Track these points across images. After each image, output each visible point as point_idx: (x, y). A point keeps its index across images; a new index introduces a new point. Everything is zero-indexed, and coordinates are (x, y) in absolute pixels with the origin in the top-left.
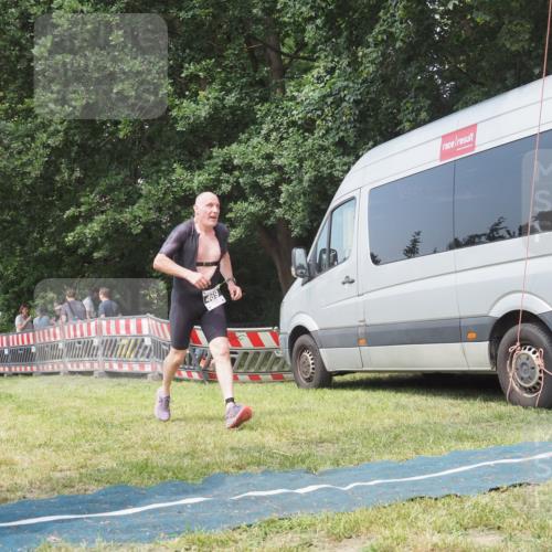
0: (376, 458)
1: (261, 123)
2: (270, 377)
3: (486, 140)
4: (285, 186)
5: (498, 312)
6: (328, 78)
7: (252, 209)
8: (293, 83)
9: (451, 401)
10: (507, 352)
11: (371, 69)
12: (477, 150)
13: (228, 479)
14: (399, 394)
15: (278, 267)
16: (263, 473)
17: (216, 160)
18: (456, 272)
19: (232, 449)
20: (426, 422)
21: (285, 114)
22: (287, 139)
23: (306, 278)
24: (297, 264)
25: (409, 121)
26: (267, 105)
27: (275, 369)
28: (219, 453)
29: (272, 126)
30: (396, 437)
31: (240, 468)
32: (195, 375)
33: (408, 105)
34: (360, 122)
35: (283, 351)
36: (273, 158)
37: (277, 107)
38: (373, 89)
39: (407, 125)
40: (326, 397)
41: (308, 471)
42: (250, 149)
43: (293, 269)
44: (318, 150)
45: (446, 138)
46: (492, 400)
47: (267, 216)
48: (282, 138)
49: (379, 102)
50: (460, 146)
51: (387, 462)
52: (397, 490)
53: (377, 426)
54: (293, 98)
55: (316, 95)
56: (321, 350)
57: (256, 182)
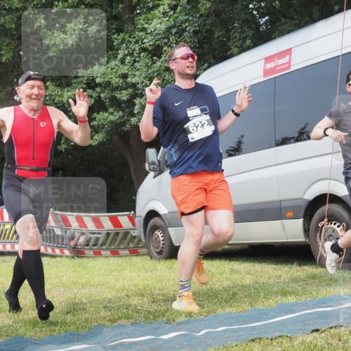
0: (220, 311)
1: (118, 50)
2: (127, 252)
3: (299, 61)
4: (139, 99)
5: (310, 195)
6: (171, 13)
7: (112, 118)
8: (142, 18)
9: (273, 266)
10: (318, 227)
11: (208, 6)
12: (293, 69)
13: (105, 330)
14: (232, 262)
15: (131, 165)
16: (132, 324)
17: (81, 79)
18: (277, 165)
19: (105, 307)
20: (257, 283)
21: (137, 42)
22: (138, 62)
23: (157, 172)
24: (150, 161)
25: (237, 47)
26: (122, 35)
27: (131, 245)
28: (94, 311)
29: (126, 52)
30: (234, 294)
31: (112, 321)
32: (67, 252)
33: (236, 34)
34: (198, 48)
35: (138, 232)
36: (128, 78)
37: (130, 36)
38: (209, 22)
39: (236, 50)
40: (174, 266)
41: (168, 322)
42: (109, 70)
43: (147, 165)
44: (164, 71)
45: (268, 60)
46: (305, 265)
47: (124, 124)
48: (135, 61)
49: (213, 32)
50: (279, 66)
51: (229, 313)
52: (240, 333)
53: (218, 286)
54: (144, 29)
55: (163, 27)
56: (169, 229)
57: (114, 96)
